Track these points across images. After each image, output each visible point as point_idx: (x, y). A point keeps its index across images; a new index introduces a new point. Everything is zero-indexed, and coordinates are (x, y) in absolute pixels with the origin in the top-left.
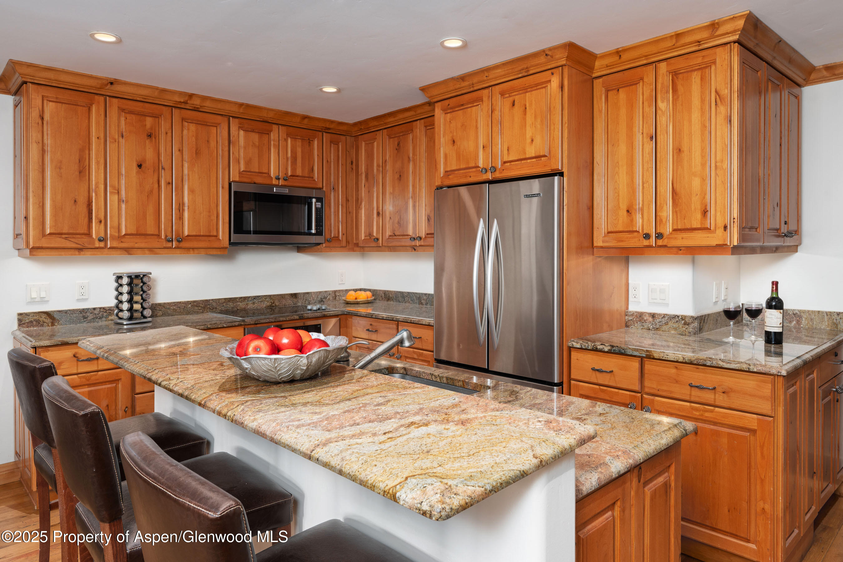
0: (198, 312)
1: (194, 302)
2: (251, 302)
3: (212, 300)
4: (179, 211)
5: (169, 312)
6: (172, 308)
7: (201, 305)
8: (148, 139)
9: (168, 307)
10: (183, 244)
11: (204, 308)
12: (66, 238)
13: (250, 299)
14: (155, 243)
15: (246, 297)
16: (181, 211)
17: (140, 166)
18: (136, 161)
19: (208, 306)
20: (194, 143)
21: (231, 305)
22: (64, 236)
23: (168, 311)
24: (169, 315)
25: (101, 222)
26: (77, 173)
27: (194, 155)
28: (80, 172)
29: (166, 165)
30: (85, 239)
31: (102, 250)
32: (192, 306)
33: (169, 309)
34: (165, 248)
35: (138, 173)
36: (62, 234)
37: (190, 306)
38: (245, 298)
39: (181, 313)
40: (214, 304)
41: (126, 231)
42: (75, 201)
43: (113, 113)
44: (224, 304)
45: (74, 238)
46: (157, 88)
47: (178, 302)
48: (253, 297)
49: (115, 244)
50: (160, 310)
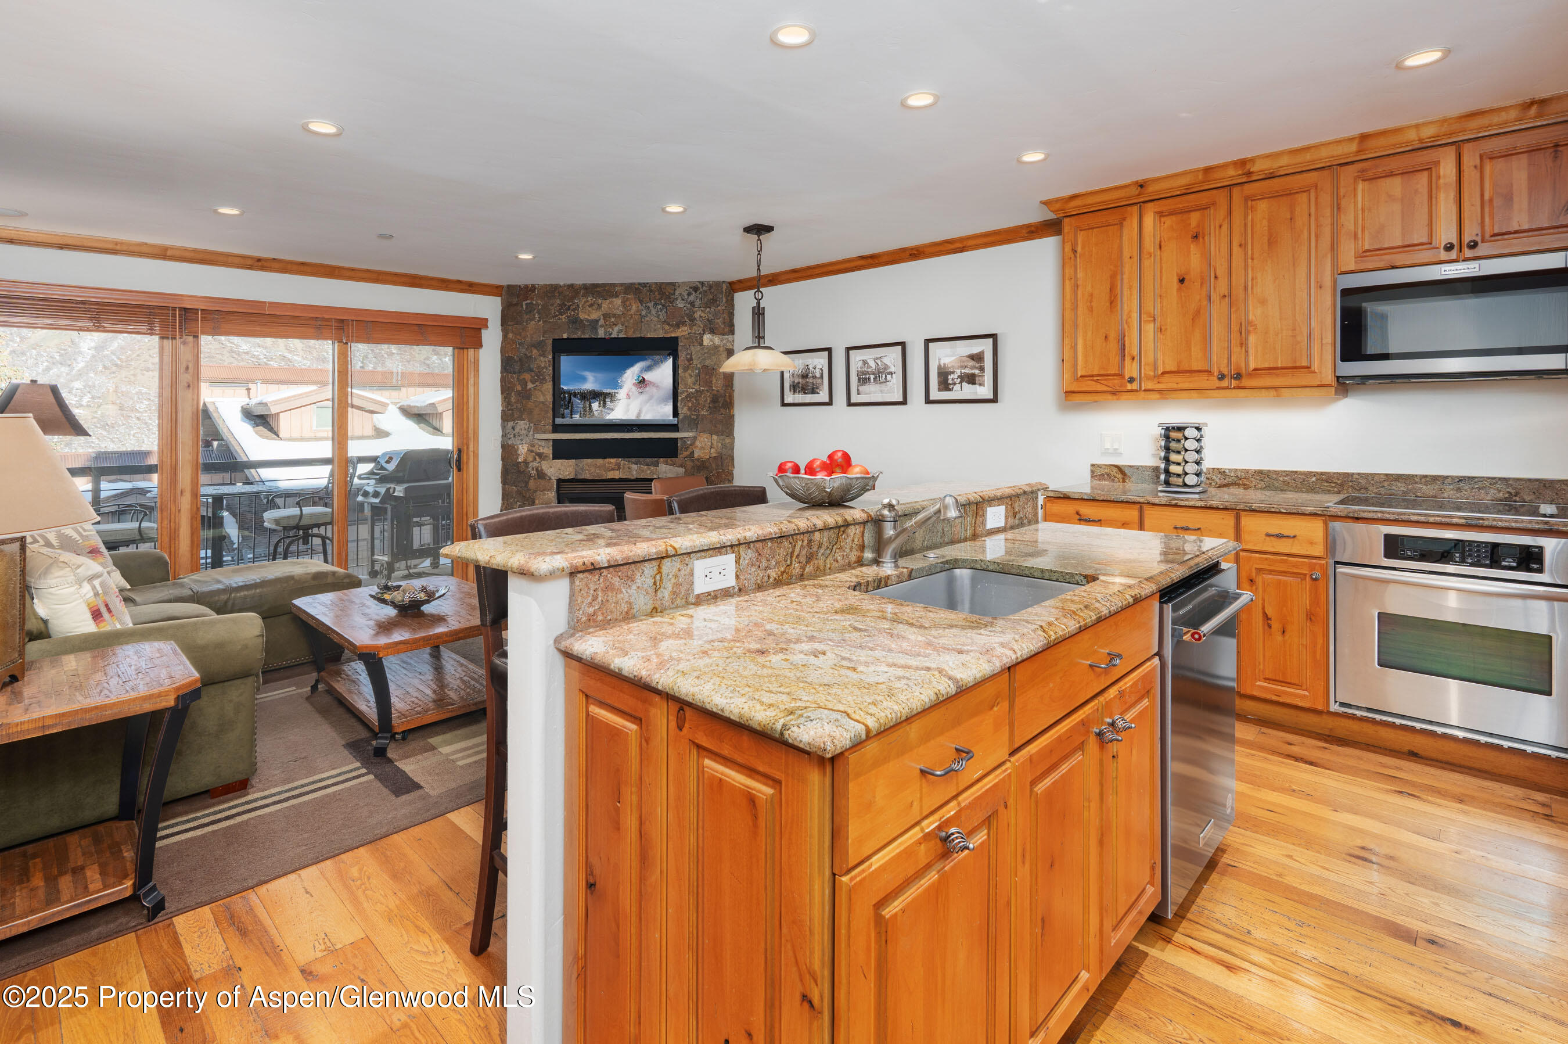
0: (1329, 491)
1: (1322, 474)
2: (1451, 487)
3: (1359, 474)
4: (1241, 333)
5: (1277, 485)
6: (1281, 479)
7: (1335, 480)
8: (1192, 242)
9: (1275, 476)
10: (1245, 382)
11: (1342, 485)
12: (1097, 381)
13: (1449, 480)
14: (1202, 381)
15: (1440, 476)
16: (1243, 333)
17: (1182, 281)
18: (1177, 275)
19: (1350, 484)
20: (1266, 228)
21: (1401, 486)
22: (1095, 378)
23: (1275, 482)
24: (1276, 489)
25: (1133, 359)
26: (1108, 304)
27: (1266, 247)
28: (1111, 303)
29: (1222, 270)
30: (1117, 381)
31: (1138, 393)
32: (1317, 480)
33: (1276, 479)
34: (1218, 388)
35: (1179, 290)
36: (1092, 376)
37: (1314, 479)
38: (1435, 479)
39: (1297, 489)
40: (1362, 481)
41: (1164, 367)
42: (1106, 337)
43: (1149, 220)
44: (1386, 484)
45: (1105, 380)
46: (1198, 171)
47: (1292, 472)
48: (1457, 477)
49: (1150, 386)
50: (1262, 480)
